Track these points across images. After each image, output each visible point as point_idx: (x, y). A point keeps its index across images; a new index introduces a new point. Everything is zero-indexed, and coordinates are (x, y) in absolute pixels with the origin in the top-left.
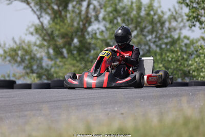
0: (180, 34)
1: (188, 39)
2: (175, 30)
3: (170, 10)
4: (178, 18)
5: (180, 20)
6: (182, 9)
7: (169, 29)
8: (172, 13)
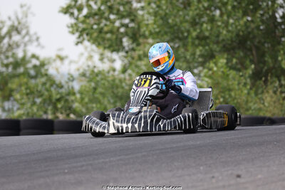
0: (25, 51)
1: (37, 58)
2: (18, 46)
3: (9, 18)
4: (22, 29)
5: (24, 32)
6: (26, 16)
7: (10, 45)
8: (13, 22)
